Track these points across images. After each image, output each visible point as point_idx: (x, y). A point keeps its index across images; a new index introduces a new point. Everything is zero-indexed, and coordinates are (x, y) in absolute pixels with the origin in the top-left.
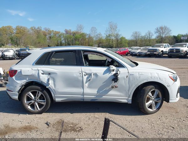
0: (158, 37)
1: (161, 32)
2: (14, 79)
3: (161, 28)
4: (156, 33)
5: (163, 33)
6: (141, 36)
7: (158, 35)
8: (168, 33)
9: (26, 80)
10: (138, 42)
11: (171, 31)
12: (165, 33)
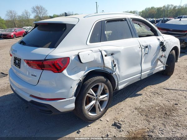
0: (35, 17)
1: (38, 11)
2: (67, 75)
3: (38, 8)
4: (33, 12)
5: (40, 13)
6: (18, 16)
7: (35, 14)
8: (45, 13)
9: (84, 72)
10: (15, 23)
11: (47, 11)
12: (42, 13)
